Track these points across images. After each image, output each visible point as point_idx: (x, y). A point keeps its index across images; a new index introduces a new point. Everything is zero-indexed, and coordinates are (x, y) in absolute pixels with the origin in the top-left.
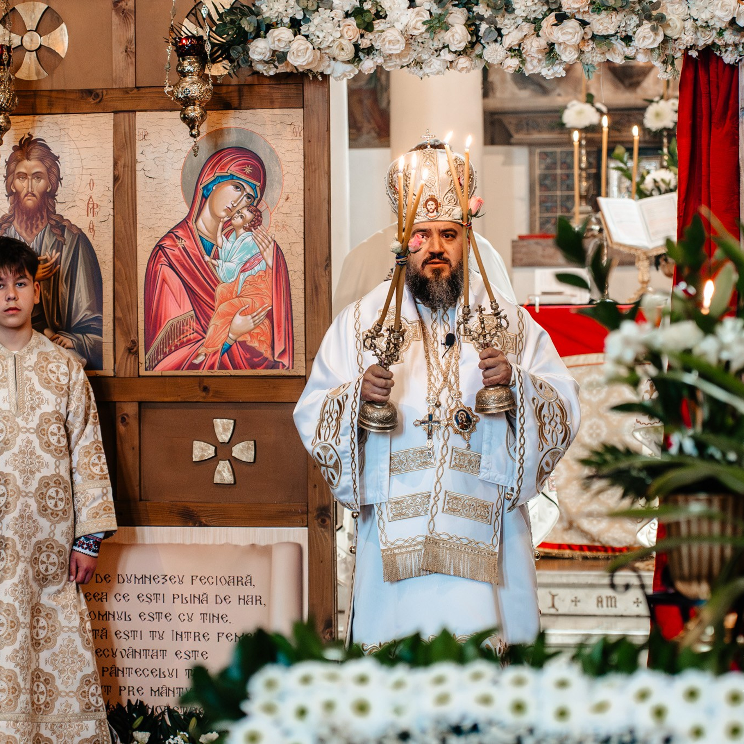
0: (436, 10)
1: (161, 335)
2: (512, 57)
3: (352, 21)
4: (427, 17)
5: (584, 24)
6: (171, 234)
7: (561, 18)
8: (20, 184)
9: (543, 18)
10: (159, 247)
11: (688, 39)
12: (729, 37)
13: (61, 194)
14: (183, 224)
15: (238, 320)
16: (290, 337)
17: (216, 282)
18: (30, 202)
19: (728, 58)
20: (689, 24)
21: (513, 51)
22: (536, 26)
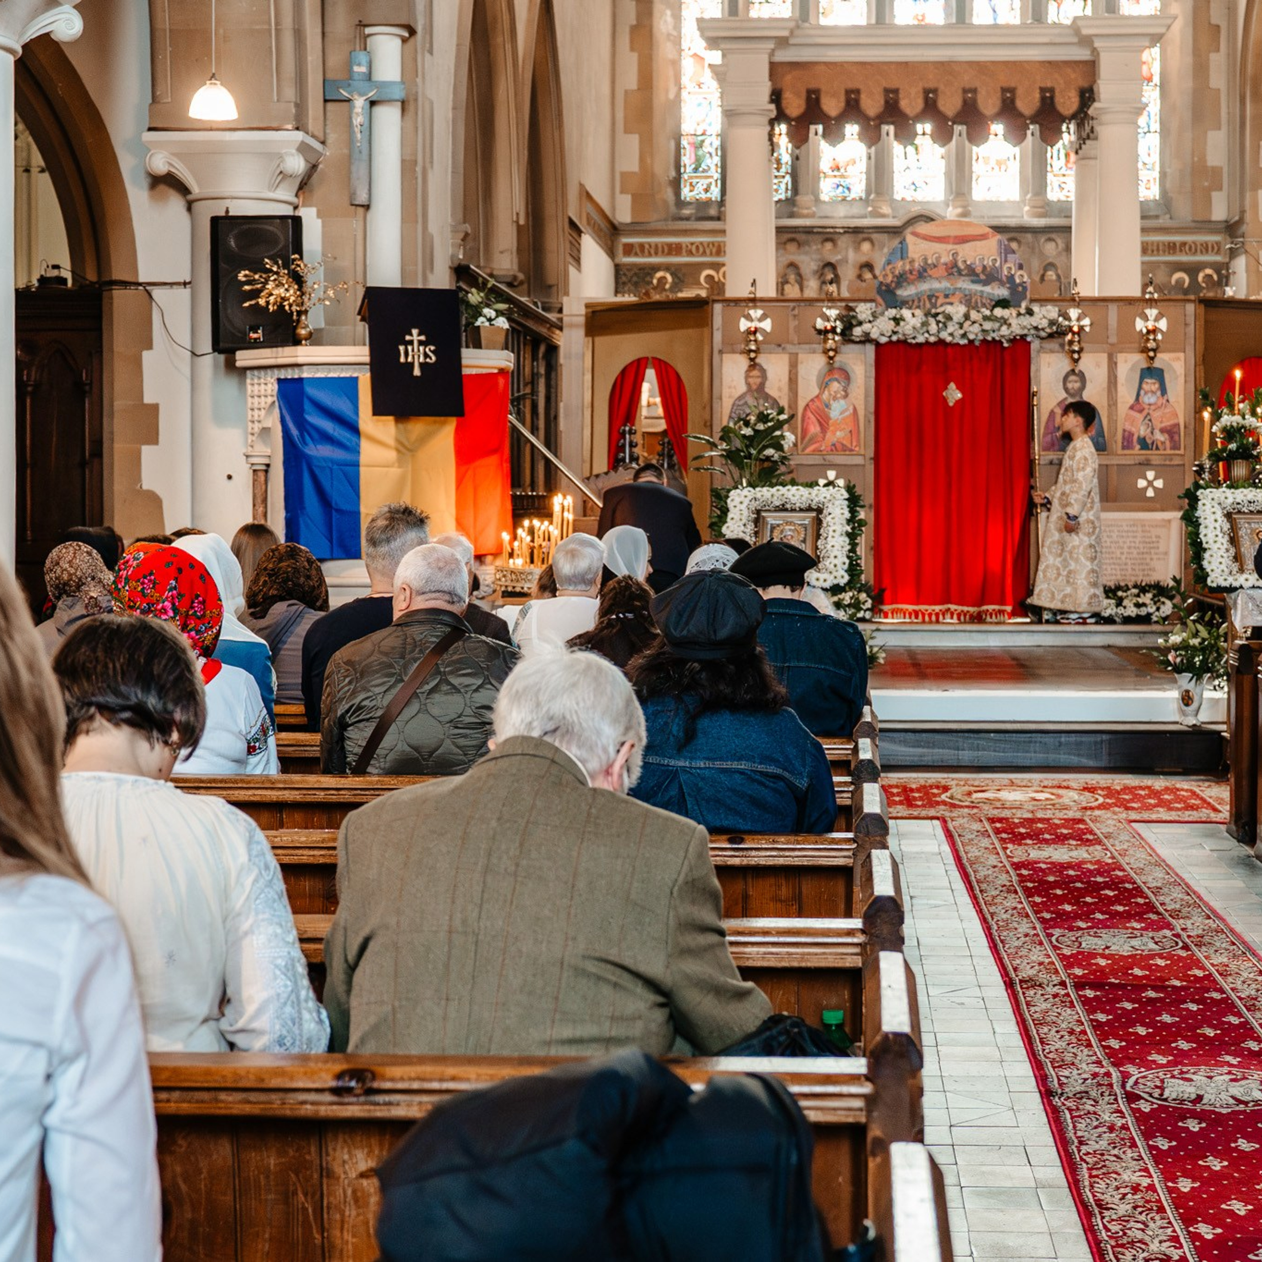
0: (924, 319)
1: (807, 439)
3: (892, 322)
5: (983, 324)
6: (812, 400)
7: (974, 323)
8: (751, 380)
10: (807, 405)
11: (1019, 331)
12: (1033, 332)
13: (768, 384)
14: (817, 397)
15: (838, 433)
16: (858, 441)
17: (829, 418)
18: (754, 387)
19: (1029, 339)
20: (1018, 327)
21: (951, 334)
22: (961, 326)
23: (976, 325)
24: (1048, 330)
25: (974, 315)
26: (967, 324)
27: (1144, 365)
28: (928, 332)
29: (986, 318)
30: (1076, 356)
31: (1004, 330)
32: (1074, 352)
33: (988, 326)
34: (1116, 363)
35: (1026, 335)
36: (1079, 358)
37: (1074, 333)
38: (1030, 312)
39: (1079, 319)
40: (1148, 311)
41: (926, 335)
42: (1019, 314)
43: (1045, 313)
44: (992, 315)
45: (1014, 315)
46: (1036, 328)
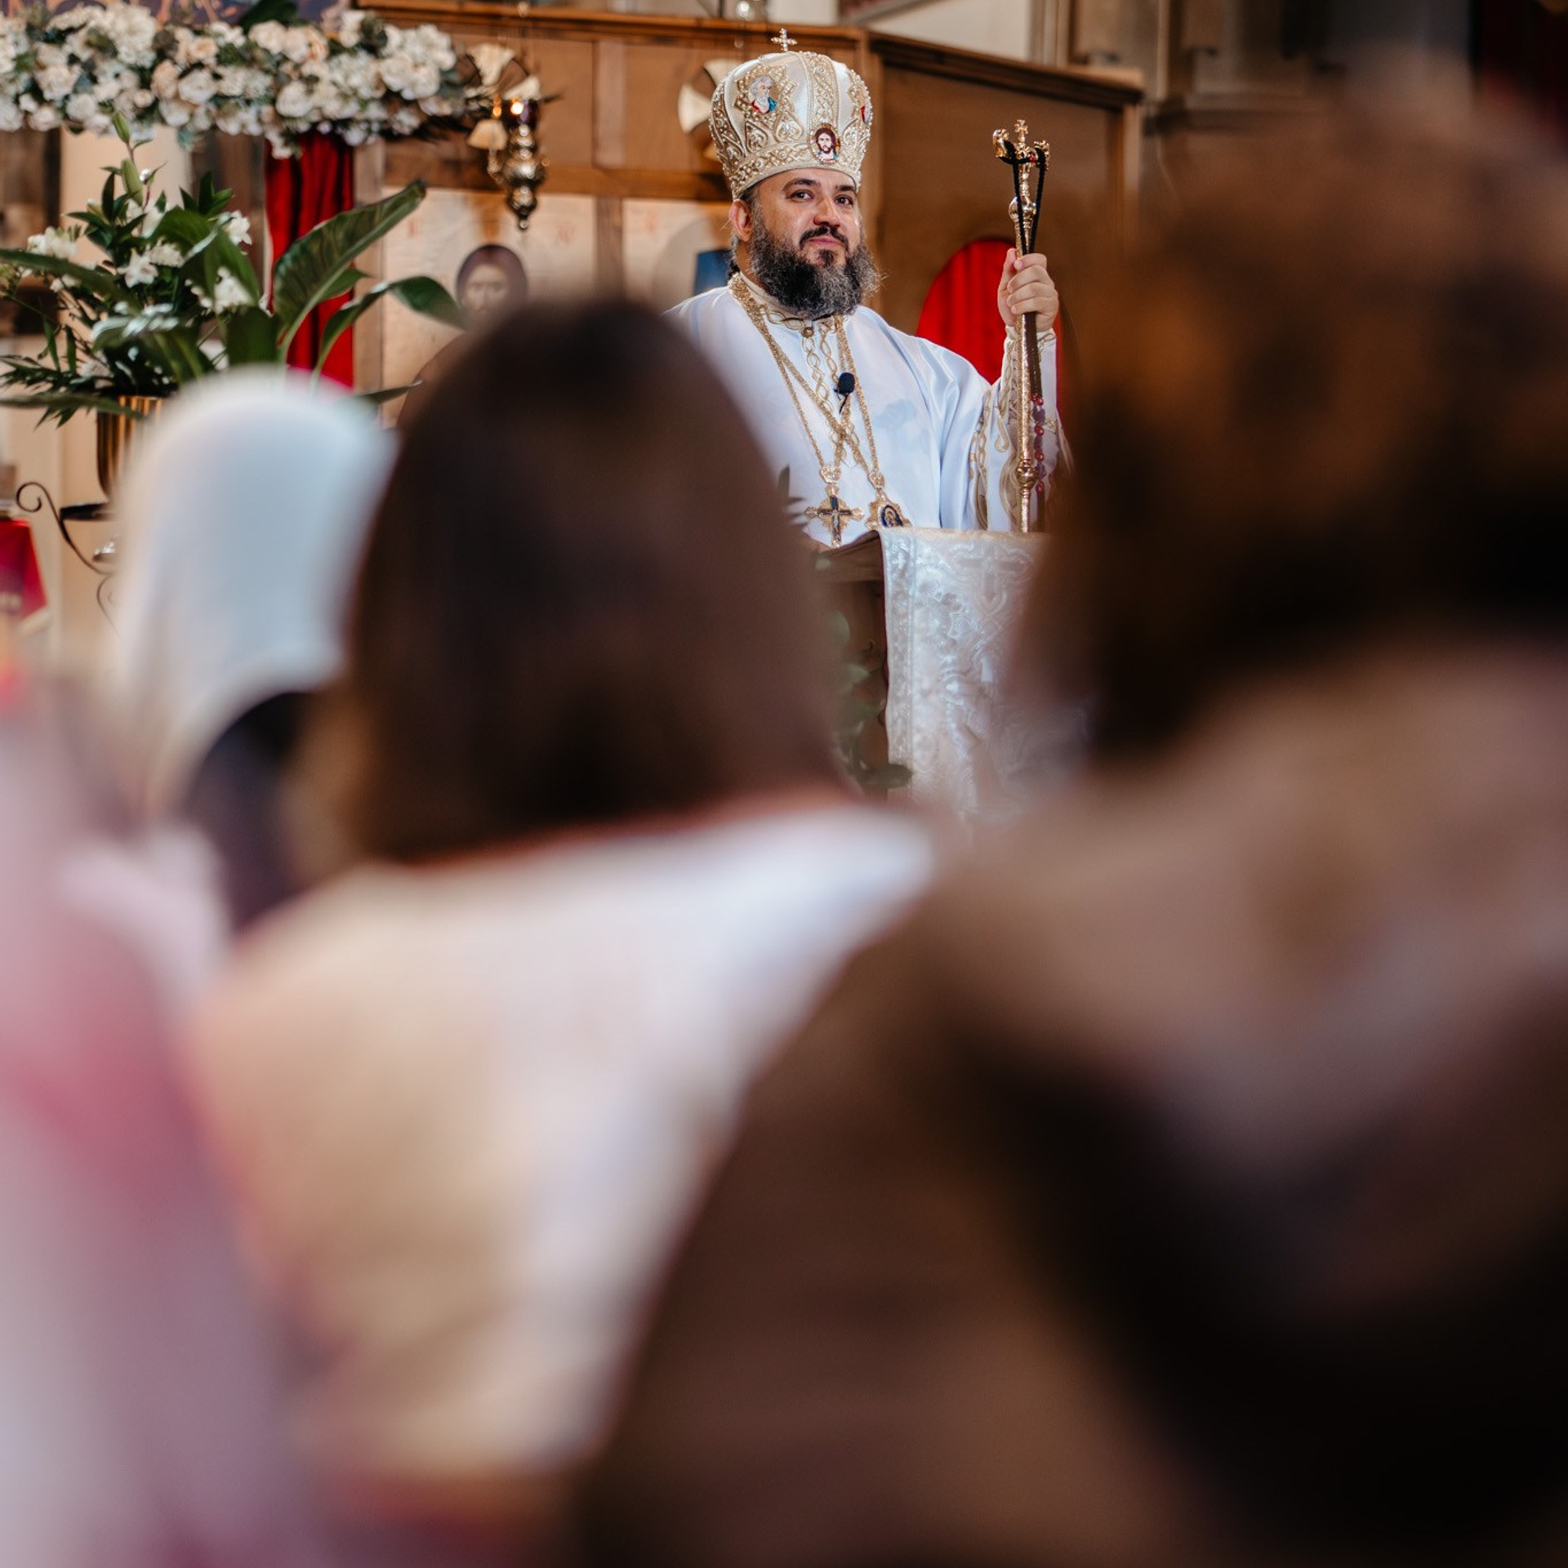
2: (103, 112)
4: (12, 52)
5: (217, 77)
9: (153, 69)
11: (334, 109)
12: (376, 112)
19: (354, 136)
20: (333, 90)
21: (107, 106)
22: (145, 77)
23: (201, 77)
24: (432, 108)
25: (189, 45)
26: (165, 74)
27: (708, 244)
28: (35, 91)
29: (229, 56)
30: (523, 196)
31: (294, 102)
32: (518, 182)
33: (236, 80)
34: (619, 231)
35: (346, 123)
36: (532, 207)
37: (510, 122)
38: (372, 44)
39: (506, 80)
40: (716, 68)
41: (27, 103)
42: (335, 49)
43: (418, 50)
44: (251, 46)
45: (321, 49)
46: (391, 98)
